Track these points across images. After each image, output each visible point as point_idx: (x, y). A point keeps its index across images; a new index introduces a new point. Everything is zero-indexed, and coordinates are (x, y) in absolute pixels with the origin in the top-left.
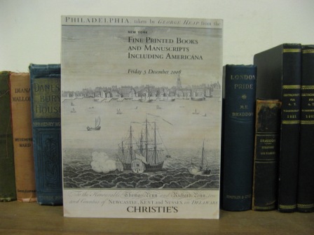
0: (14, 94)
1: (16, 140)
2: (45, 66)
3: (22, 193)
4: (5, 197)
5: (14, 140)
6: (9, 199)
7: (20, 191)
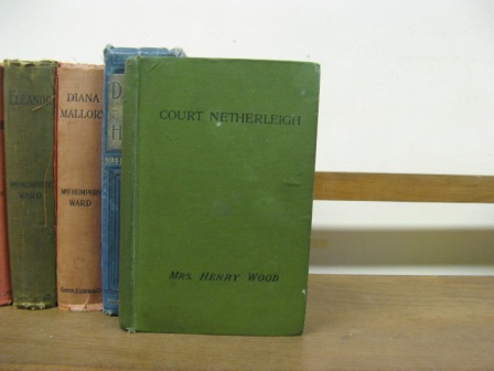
0: (64, 104)
1: (64, 192)
2: (134, 50)
3: (69, 294)
4: (36, 300)
5: (59, 192)
6: (42, 304)
7: (67, 290)
